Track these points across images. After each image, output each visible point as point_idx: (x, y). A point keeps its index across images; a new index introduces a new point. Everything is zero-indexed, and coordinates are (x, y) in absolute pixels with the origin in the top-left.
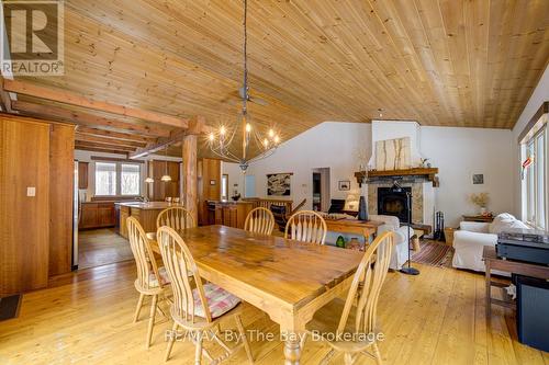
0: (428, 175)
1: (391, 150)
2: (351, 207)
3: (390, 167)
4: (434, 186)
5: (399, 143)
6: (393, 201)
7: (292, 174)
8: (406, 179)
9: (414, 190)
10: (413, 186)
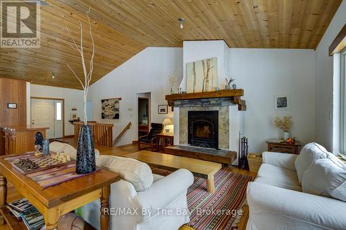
0: (233, 96)
1: (200, 71)
2: (167, 131)
3: (199, 89)
4: (240, 109)
5: (207, 64)
6: (201, 125)
7: (120, 99)
8: (213, 102)
9: (222, 113)
10: (220, 109)
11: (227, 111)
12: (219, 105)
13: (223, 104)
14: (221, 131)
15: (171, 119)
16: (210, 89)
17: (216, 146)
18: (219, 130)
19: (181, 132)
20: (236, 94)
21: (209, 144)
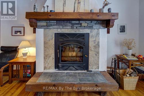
8: (84, 24)
9: (92, 36)
10: (91, 32)
11: (98, 34)
12: (91, 27)
13: (94, 27)
14: (91, 53)
15: (29, 41)
16: (81, 10)
17: (86, 68)
18: (90, 52)
19: (46, 57)
20: (113, 18)
21: (78, 66)
